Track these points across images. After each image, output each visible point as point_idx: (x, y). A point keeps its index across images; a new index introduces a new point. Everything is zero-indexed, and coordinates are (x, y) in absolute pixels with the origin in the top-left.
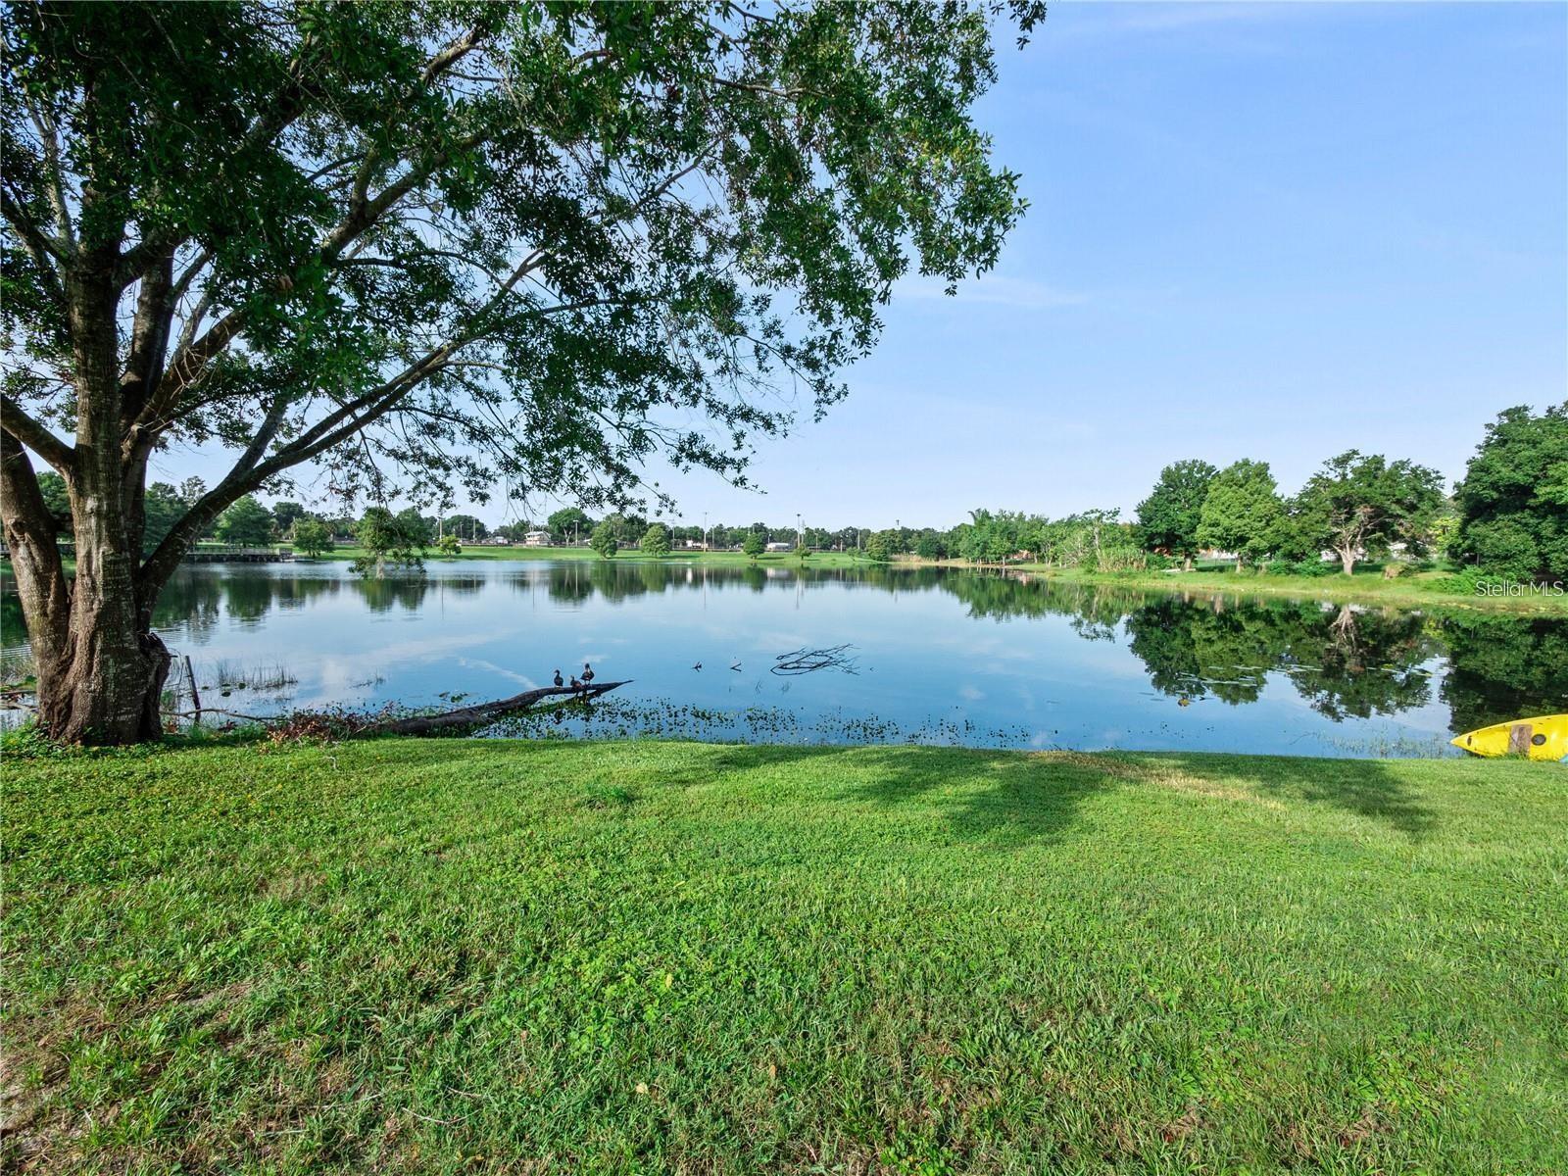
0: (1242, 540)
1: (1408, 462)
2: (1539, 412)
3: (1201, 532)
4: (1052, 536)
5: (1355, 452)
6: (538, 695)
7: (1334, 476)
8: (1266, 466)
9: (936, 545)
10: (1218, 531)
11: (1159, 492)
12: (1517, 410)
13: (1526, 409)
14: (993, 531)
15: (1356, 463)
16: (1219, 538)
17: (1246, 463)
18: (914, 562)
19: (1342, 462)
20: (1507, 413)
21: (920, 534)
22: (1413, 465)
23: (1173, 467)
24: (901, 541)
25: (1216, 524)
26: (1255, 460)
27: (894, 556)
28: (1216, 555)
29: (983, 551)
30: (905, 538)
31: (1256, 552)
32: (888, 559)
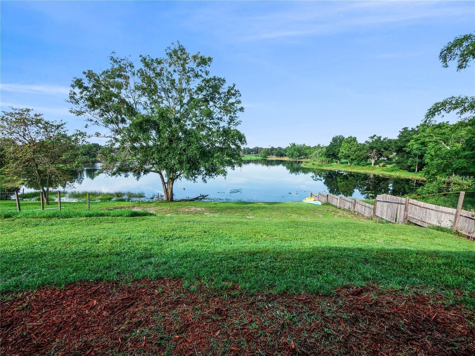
0: (349, 156)
1: (387, 138)
2: (410, 129)
3: (340, 154)
4: (310, 152)
5: (375, 135)
6: (199, 197)
7: (370, 141)
8: (356, 138)
9: (280, 153)
10: (343, 154)
11: (331, 143)
12: (406, 128)
13: (408, 128)
14: (295, 150)
15: (376, 138)
16: (344, 156)
17: (351, 137)
18: (274, 158)
19: (372, 138)
20: (404, 128)
21: (276, 149)
22: (388, 139)
23: (335, 137)
24: (271, 151)
25: (343, 153)
26: (353, 136)
27: (268, 156)
28: (343, 160)
29: (292, 156)
30: (272, 151)
31: (352, 160)
32: (266, 157)
